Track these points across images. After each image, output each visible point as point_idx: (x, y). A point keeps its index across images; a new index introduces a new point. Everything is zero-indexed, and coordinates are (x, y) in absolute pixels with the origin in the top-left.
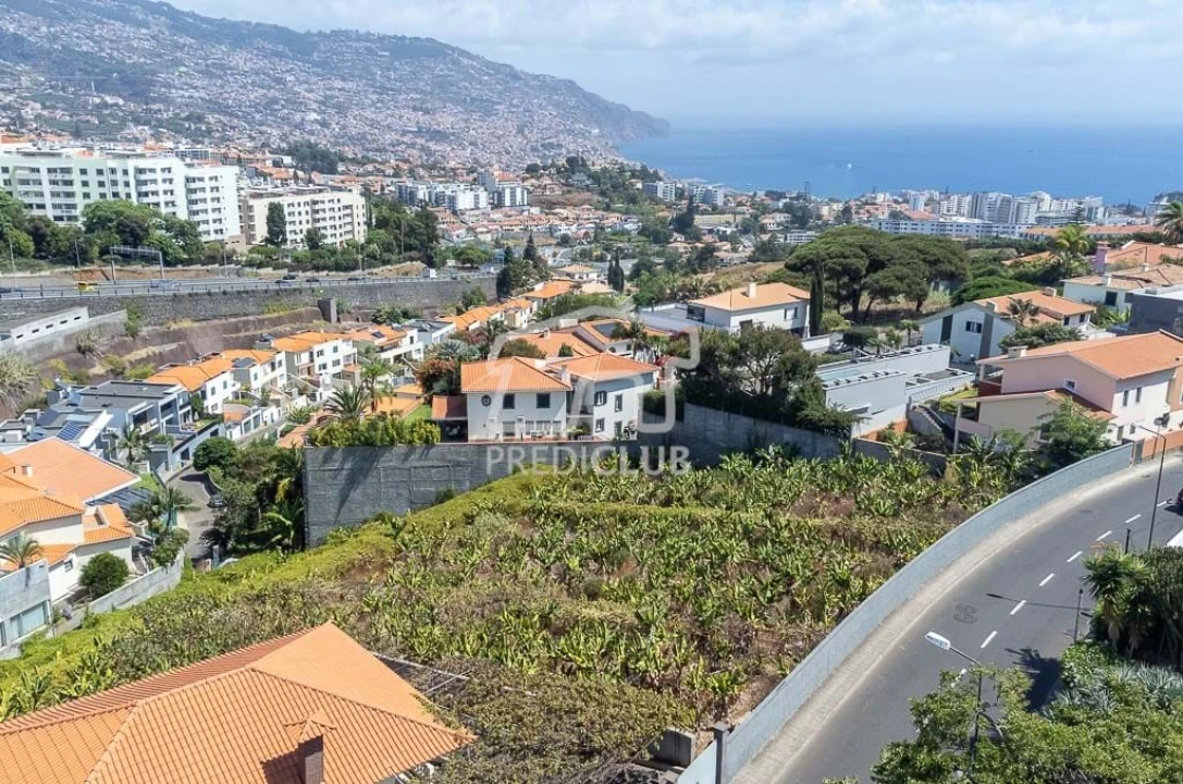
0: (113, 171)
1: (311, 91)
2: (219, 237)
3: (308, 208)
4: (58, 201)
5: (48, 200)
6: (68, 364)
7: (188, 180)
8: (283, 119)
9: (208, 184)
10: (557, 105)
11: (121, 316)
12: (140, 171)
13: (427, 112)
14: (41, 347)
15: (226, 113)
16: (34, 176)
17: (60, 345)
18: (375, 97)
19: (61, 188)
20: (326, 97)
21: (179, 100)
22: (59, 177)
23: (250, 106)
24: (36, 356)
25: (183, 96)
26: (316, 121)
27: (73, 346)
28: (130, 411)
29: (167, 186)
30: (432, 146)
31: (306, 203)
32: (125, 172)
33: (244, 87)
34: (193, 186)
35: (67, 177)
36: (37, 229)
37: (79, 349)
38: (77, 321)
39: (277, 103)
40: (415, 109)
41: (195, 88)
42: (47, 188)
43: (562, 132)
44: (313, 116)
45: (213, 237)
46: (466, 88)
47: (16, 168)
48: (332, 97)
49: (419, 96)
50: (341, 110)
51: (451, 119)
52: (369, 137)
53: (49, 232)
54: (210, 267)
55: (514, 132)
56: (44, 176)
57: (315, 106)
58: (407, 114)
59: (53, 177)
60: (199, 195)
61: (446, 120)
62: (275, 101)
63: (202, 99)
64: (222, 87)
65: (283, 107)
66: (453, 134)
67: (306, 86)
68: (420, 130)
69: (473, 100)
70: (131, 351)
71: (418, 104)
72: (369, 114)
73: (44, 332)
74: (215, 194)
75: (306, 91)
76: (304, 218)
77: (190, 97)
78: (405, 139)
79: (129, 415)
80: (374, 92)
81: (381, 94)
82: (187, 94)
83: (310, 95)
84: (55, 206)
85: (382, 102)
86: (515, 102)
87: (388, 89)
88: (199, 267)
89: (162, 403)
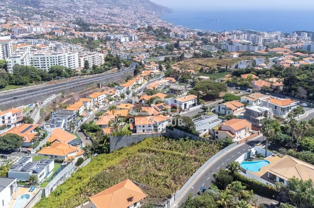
0: (54, 57)
1: (81, 4)
2: (74, 68)
4: (42, 64)
5: (40, 64)
6: (52, 106)
7: (68, 57)
8: (74, 11)
9: (72, 57)
10: (144, 6)
11: (61, 94)
12: (59, 57)
13: (111, 9)
14: (48, 104)
15: (59, 10)
16: (37, 59)
17: (51, 102)
18: (97, 5)
19: (43, 62)
20: (85, 5)
21: (47, 7)
22: (43, 59)
23: (65, 8)
24: (47, 106)
25: (48, 6)
26: (82, 12)
27: (53, 102)
28: (67, 117)
29: (64, 59)
30: (112, 18)
32: (56, 57)
33: (63, 3)
35: (44, 59)
36: (42, 75)
37: (54, 102)
38: (54, 97)
39: (72, 7)
40: (108, 8)
41: (51, 3)
42: (40, 62)
43: (146, 13)
44: (82, 10)
45: (73, 68)
46: (121, 2)
47: (34, 58)
48: (86, 5)
49: (108, 5)
50: (89, 8)
51: (117, 10)
52: (96, 16)
53: (44, 75)
54: (74, 77)
55: (133, 13)
56: (39, 59)
57: (82, 8)
58: (106, 9)
59: (41, 59)
60: (71, 60)
61: (116, 11)
62: (71, 6)
63: (53, 6)
64: (58, 3)
65: (74, 8)
66: (118, 15)
67: (79, 2)
68: (109, 14)
69: (123, 5)
70: (62, 101)
71: (108, 7)
72: (96, 9)
73: (48, 100)
74: (74, 59)
75: (79, 4)
76: (91, 58)
77: (50, 6)
78: (105, 16)
79: (67, 119)
80: (97, 4)
81: (99, 4)
82: (49, 5)
83: (80, 5)
84: (41, 65)
85: (99, 6)
86: (133, 5)
87: (101, 3)
88: (72, 77)
89: (73, 115)
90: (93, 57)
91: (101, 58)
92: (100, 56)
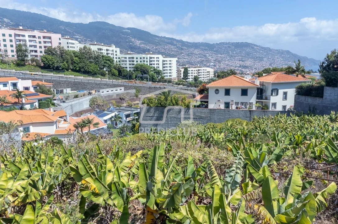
0: (144, 58)
1: (213, 58)
2: (170, 77)
3: (197, 72)
4: (130, 66)
5: (128, 66)
6: (116, 102)
7: (163, 61)
8: (204, 65)
9: (168, 62)
10: (283, 57)
11: (134, 91)
12: (151, 58)
13: (243, 61)
14: (109, 96)
15: (191, 64)
16: (125, 59)
17: (115, 96)
18: (229, 58)
19: (131, 63)
20: (216, 59)
21: (181, 62)
22: (131, 60)
23: (197, 62)
24: (107, 99)
25: (182, 61)
26: (213, 65)
27: (118, 97)
28: (125, 113)
29: (157, 62)
30: (243, 70)
31: (196, 70)
32: (147, 58)
33: (196, 58)
34: (164, 63)
35: (133, 60)
36: (119, 69)
37: (120, 98)
38: (120, 91)
39: (204, 61)
40: (240, 61)
41: (185, 59)
42: (128, 63)
43: (284, 65)
44: (212, 64)
45: (168, 77)
46: (255, 54)
47: (122, 57)
48: (218, 59)
49: (241, 57)
50: (219, 62)
51: (250, 63)
52: (226, 68)
53: (122, 70)
55: (268, 65)
56: (128, 60)
57: (213, 61)
58: (237, 62)
59: (130, 60)
60: (166, 65)
61: (248, 63)
62: (203, 61)
63: (186, 61)
64: (191, 58)
65: (205, 62)
66: (250, 66)
67: (211, 57)
68: (240, 66)
69: (257, 57)
71: (241, 59)
72: (227, 62)
73: (110, 92)
74: (170, 65)
75: (211, 58)
76: (195, 72)
77: (184, 61)
78: (236, 68)
79: (124, 114)
80: (229, 57)
81: (231, 57)
82: (183, 60)
83: (212, 59)
84: (129, 68)
85: (231, 59)
86: (270, 57)
87: (233, 56)
89: (134, 112)
90: (199, 70)
91: (209, 74)
92: (208, 72)
